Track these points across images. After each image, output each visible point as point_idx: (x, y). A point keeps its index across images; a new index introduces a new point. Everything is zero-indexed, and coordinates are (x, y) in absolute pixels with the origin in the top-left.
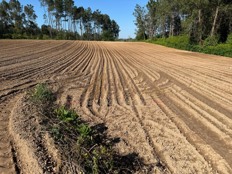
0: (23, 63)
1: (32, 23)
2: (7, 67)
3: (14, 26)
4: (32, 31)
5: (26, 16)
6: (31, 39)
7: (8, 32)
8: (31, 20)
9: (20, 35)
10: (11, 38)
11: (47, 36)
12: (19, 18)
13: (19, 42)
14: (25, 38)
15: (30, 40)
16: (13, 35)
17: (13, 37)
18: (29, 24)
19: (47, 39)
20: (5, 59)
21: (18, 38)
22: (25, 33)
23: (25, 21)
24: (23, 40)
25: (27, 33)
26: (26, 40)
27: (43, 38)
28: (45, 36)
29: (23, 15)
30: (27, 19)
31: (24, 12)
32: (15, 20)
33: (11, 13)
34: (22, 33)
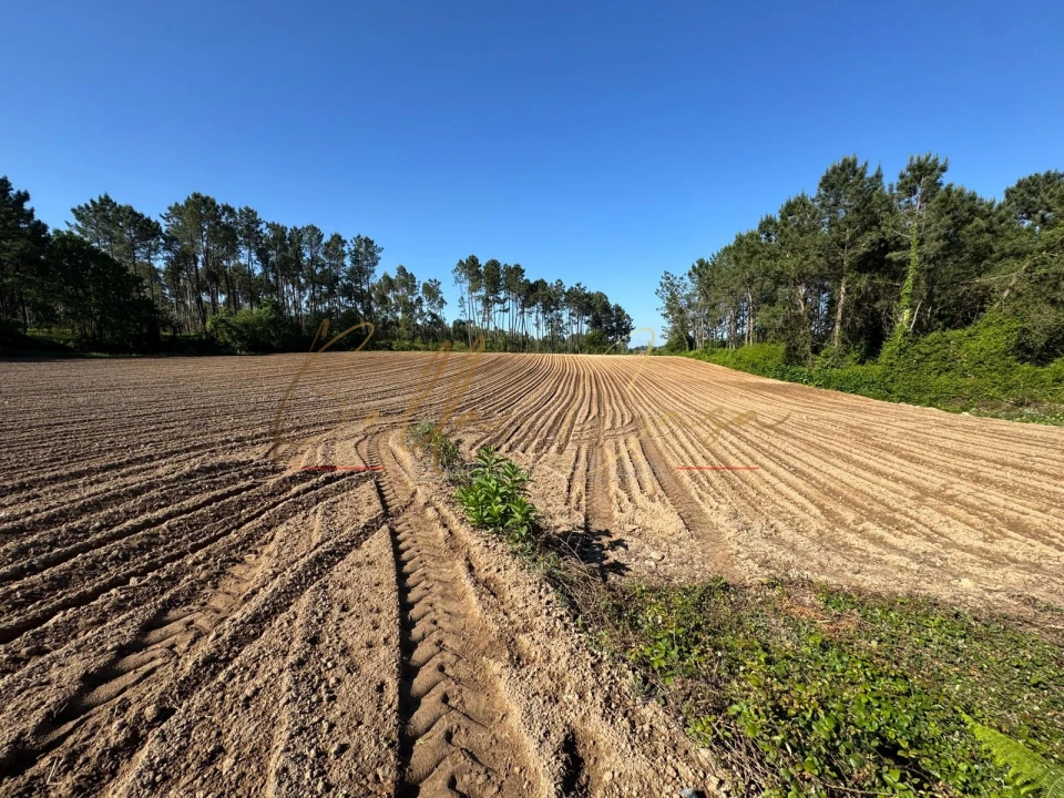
0: (407, 397)
1: (434, 316)
2: (383, 401)
3: (398, 325)
4: (434, 334)
5: (425, 303)
6: (428, 350)
7: (387, 336)
8: (433, 311)
9: (407, 343)
10: (391, 349)
11: (463, 344)
12: (409, 308)
13: (406, 359)
14: (417, 349)
15: (427, 353)
16: (395, 344)
17: (394, 347)
18: (429, 319)
19: (461, 349)
20: (380, 389)
21: (403, 349)
22: (419, 339)
23: (422, 314)
24: (413, 353)
25: (422, 338)
26: (419, 353)
27: (454, 347)
28: (457, 343)
29: (420, 301)
30: (425, 310)
31: (420, 295)
32: (403, 312)
33: (396, 297)
34: (413, 339)
